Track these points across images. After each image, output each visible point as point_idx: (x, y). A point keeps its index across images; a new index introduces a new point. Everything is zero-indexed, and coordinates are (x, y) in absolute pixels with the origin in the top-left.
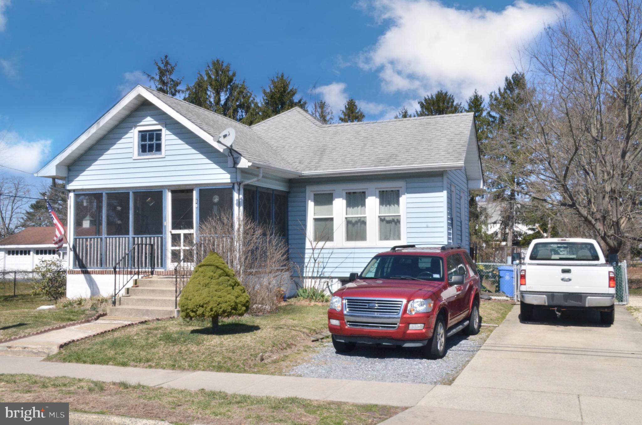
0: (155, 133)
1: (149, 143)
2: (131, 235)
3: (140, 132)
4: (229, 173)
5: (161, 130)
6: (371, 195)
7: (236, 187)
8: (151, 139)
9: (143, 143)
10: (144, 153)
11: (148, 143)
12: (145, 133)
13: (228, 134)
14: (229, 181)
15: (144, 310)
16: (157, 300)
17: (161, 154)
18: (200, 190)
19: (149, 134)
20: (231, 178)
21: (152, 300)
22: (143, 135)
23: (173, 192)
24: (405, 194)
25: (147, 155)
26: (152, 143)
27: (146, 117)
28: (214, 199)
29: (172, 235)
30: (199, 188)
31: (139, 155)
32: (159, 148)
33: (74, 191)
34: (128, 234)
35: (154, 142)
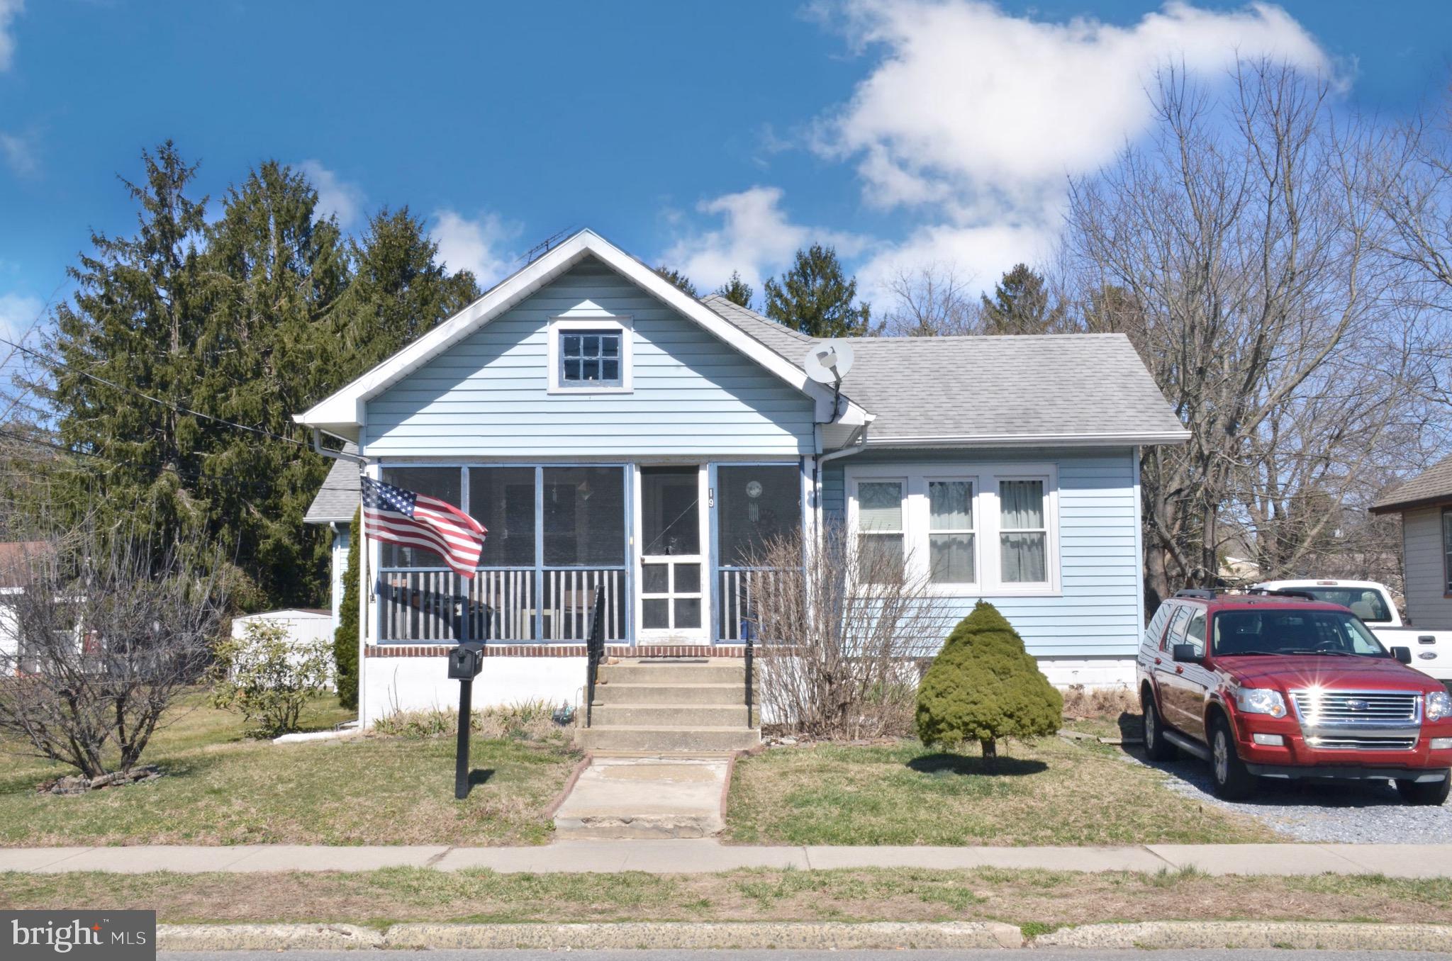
0: (601, 337)
1: (587, 358)
2: (540, 566)
3: (562, 332)
4: (794, 435)
5: (620, 332)
6: (988, 489)
7: (809, 464)
8: (591, 348)
9: (570, 357)
10: (573, 381)
11: (582, 358)
12: (575, 335)
13: (830, 351)
14: (795, 451)
15: (676, 733)
16: (689, 711)
17: (621, 384)
18: (721, 470)
19: (585, 339)
20: (799, 446)
21: (677, 711)
22: (570, 341)
23: (645, 471)
24: (1056, 490)
25: (581, 386)
26: (594, 358)
27: (580, 299)
28: (751, 489)
29: (644, 566)
30: (716, 465)
31: (561, 384)
32: (612, 371)
33: (379, 460)
34: (531, 561)
35: (600, 357)
